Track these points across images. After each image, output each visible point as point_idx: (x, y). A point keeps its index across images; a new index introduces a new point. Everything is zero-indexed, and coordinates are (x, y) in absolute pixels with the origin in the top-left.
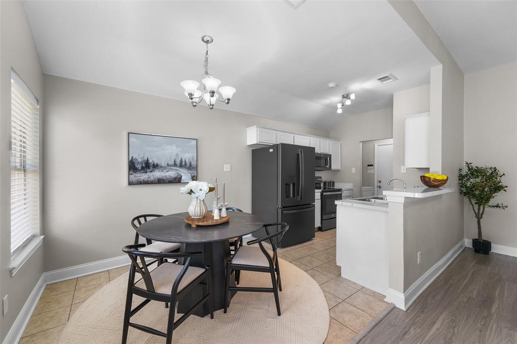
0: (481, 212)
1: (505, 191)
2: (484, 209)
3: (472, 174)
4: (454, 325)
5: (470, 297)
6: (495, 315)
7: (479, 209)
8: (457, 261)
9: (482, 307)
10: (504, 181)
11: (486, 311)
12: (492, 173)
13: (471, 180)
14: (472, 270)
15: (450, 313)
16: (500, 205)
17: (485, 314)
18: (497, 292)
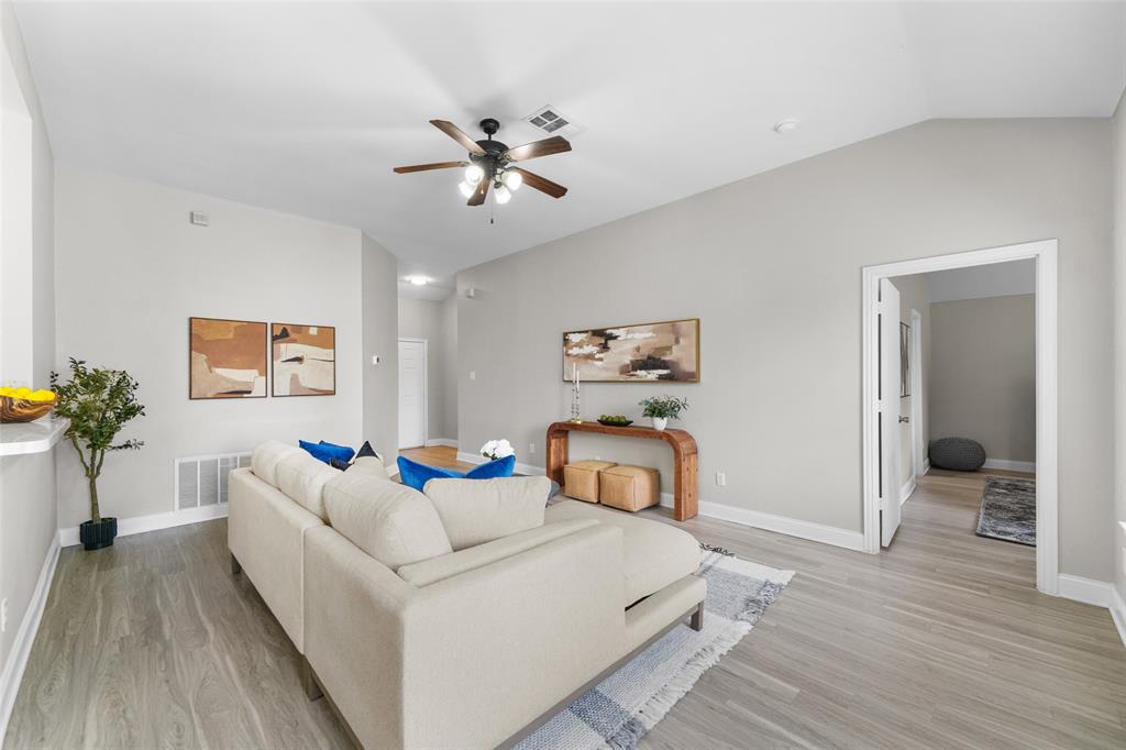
0: (97, 462)
1: (143, 414)
2: (102, 454)
3: (85, 385)
4: (121, 709)
5: (122, 639)
6: (174, 640)
7: (93, 458)
8: (59, 583)
9: (149, 641)
10: (139, 397)
11: (158, 644)
12: (119, 383)
13: (80, 398)
14: (99, 589)
15: (103, 693)
16: (132, 442)
17: (159, 648)
18: (158, 602)
